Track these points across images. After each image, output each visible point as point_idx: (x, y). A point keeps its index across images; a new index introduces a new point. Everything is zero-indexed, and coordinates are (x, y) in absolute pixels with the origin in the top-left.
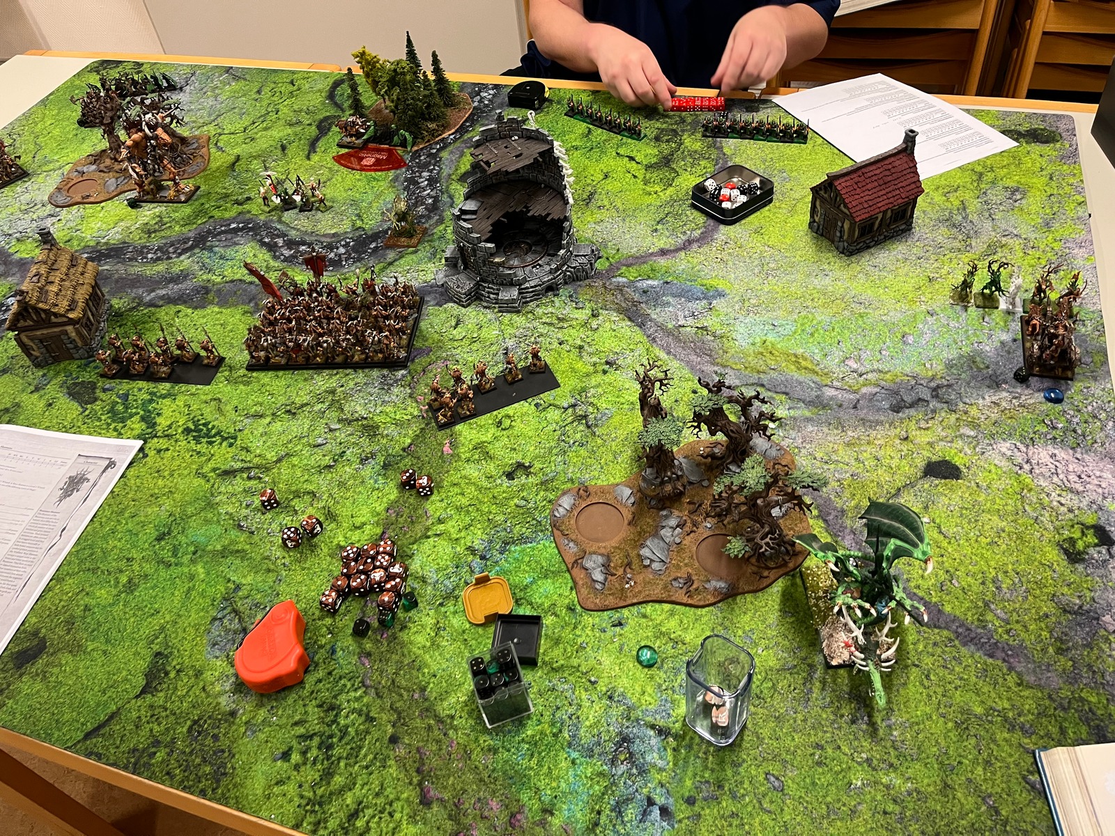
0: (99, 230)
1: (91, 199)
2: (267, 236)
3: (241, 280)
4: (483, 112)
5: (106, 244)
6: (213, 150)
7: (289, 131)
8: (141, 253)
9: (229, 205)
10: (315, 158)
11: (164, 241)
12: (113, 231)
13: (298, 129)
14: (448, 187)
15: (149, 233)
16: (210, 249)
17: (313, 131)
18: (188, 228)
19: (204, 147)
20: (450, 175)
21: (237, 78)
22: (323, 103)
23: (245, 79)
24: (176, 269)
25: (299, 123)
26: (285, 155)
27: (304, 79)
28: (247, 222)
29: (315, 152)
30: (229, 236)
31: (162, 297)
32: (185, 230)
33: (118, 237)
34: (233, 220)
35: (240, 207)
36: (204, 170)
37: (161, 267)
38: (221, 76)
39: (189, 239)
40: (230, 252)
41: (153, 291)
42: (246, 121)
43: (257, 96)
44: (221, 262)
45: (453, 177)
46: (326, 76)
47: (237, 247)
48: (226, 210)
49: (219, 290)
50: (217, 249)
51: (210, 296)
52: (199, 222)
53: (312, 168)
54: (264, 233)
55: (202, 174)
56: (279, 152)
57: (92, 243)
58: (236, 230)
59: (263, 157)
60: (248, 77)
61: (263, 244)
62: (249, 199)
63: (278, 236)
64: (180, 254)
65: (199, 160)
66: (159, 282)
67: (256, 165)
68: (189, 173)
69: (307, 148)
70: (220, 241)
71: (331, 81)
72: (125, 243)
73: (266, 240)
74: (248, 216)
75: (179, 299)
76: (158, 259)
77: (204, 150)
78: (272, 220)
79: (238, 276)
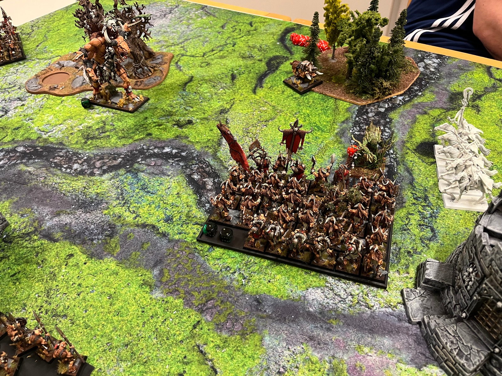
0: (48, 124)
1: (56, 92)
2: (198, 172)
3: (154, 227)
4: (431, 79)
5: (46, 140)
6: (173, 68)
7: (241, 62)
8: (70, 159)
9: (169, 125)
10: (261, 93)
11: (95, 152)
12: (58, 128)
13: (249, 62)
14: (403, 157)
15: (88, 138)
16: (135, 173)
17: (263, 67)
18: (124, 141)
19: (166, 63)
20: (404, 142)
21: (208, 14)
22: (274, 44)
23: (214, 16)
24: (93, 191)
25: (251, 57)
26: (233, 84)
27: (261, 22)
28: (182, 149)
29: (261, 87)
30: (159, 162)
31: (63, 227)
32: (120, 143)
33: (60, 135)
34: (169, 143)
35: (180, 130)
36: (159, 84)
37: (79, 184)
38: (197, 10)
39: (119, 155)
40: (153, 183)
41: (58, 215)
42: (207, 48)
43: (221, 30)
44: (142, 193)
45: (408, 145)
46: (280, 24)
47: (164, 178)
48: (165, 129)
49: (125, 236)
50: (141, 175)
51: (114, 242)
52: (136, 137)
53: (257, 103)
54: (195, 167)
55: (156, 87)
56: (228, 80)
57: (34, 137)
58: (168, 156)
59: (213, 82)
60: (217, 14)
61: (191, 181)
62: (190, 122)
63: (209, 175)
64: (104, 172)
65: (158, 74)
66: (69, 204)
67: (205, 89)
68: (146, 85)
69: (254, 81)
70: (149, 165)
71: (283, 28)
72: (61, 143)
73: (196, 177)
74: (184, 142)
75: (79, 235)
76: (82, 172)
77: (166, 66)
78: (206, 153)
79: (152, 220)
